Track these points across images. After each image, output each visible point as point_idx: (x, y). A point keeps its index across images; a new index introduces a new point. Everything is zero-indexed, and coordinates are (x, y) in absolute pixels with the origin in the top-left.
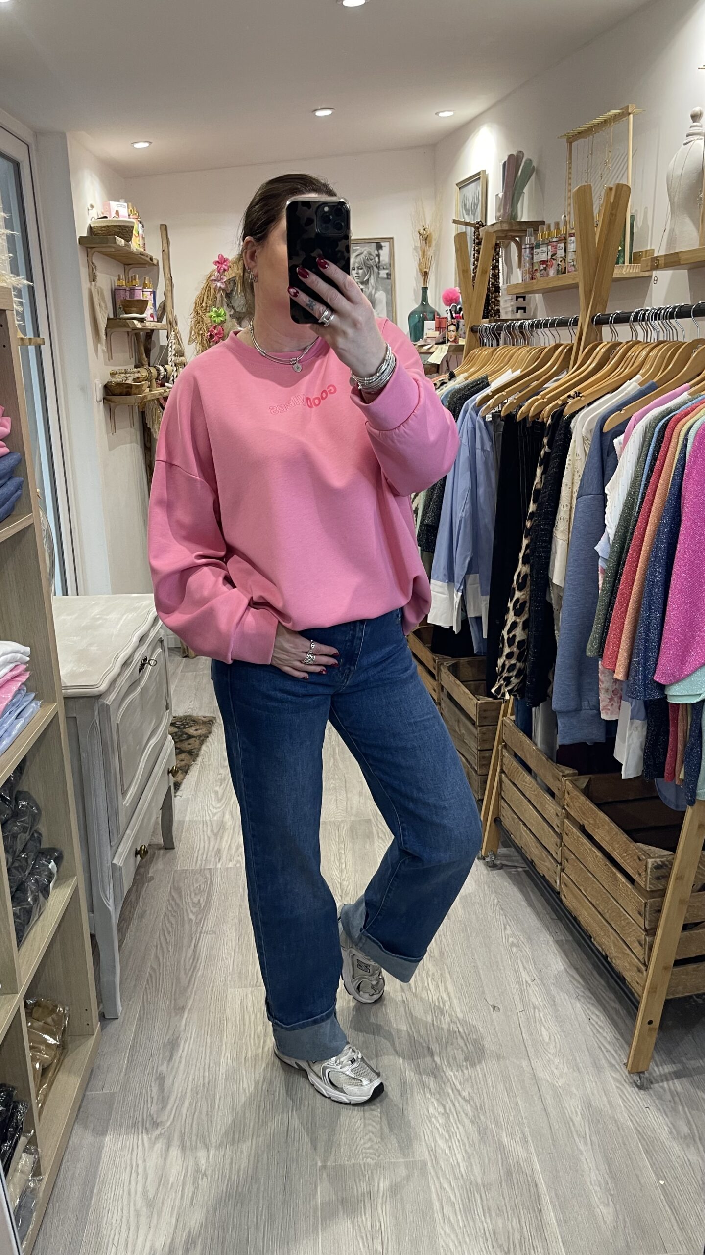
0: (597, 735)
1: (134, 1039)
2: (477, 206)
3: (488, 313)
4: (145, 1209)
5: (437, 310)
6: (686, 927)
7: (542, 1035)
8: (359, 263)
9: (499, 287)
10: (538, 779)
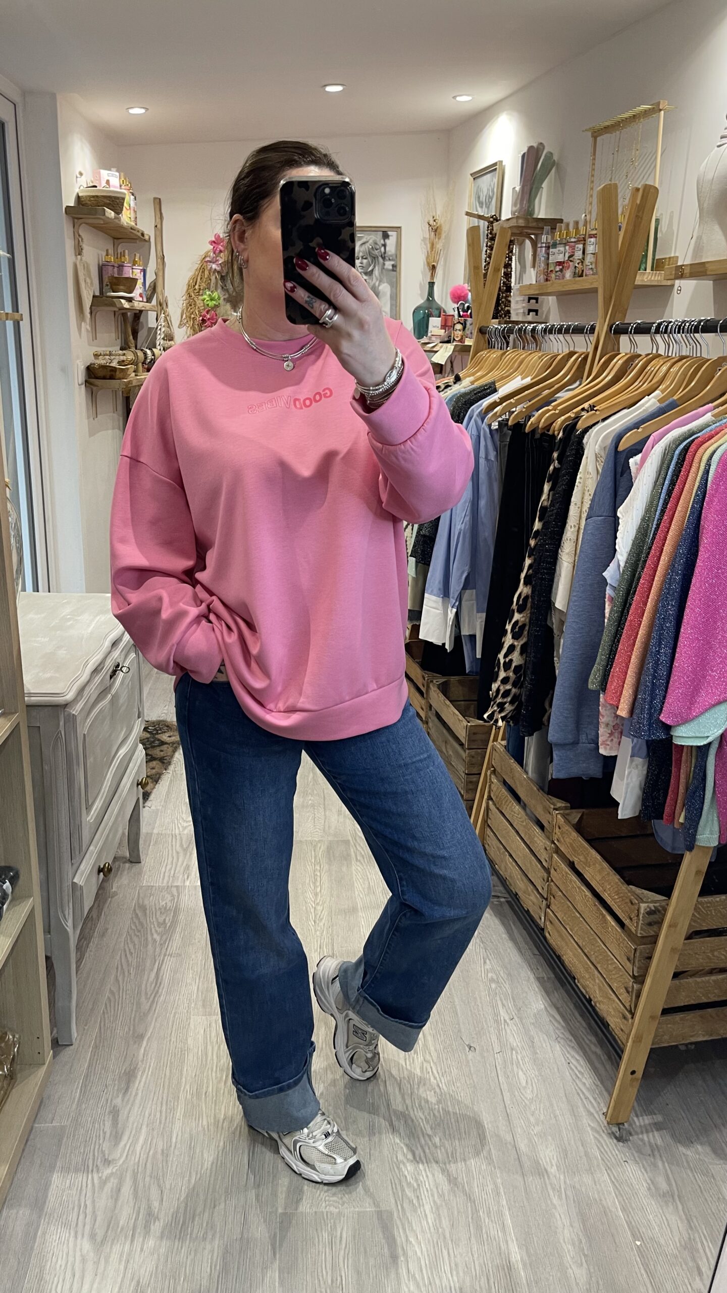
0: (594, 770)
1: (88, 1067)
2: (492, 198)
3: (498, 313)
4: (92, 1254)
5: (443, 306)
6: (676, 975)
7: (519, 1079)
8: (363, 252)
9: (510, 287)
10: (527, 810)
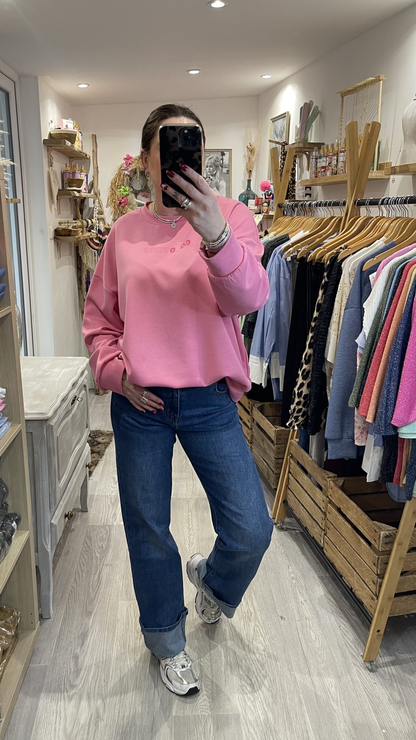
0: (352, 454)
1: (60, 631)
2: (283, 133)
3: (288, 196)
5: (256, 193)
6: (402, 574)
7: (311, 636)
8: (210, 163)
9: (295, 181)
10: (312, 478)
